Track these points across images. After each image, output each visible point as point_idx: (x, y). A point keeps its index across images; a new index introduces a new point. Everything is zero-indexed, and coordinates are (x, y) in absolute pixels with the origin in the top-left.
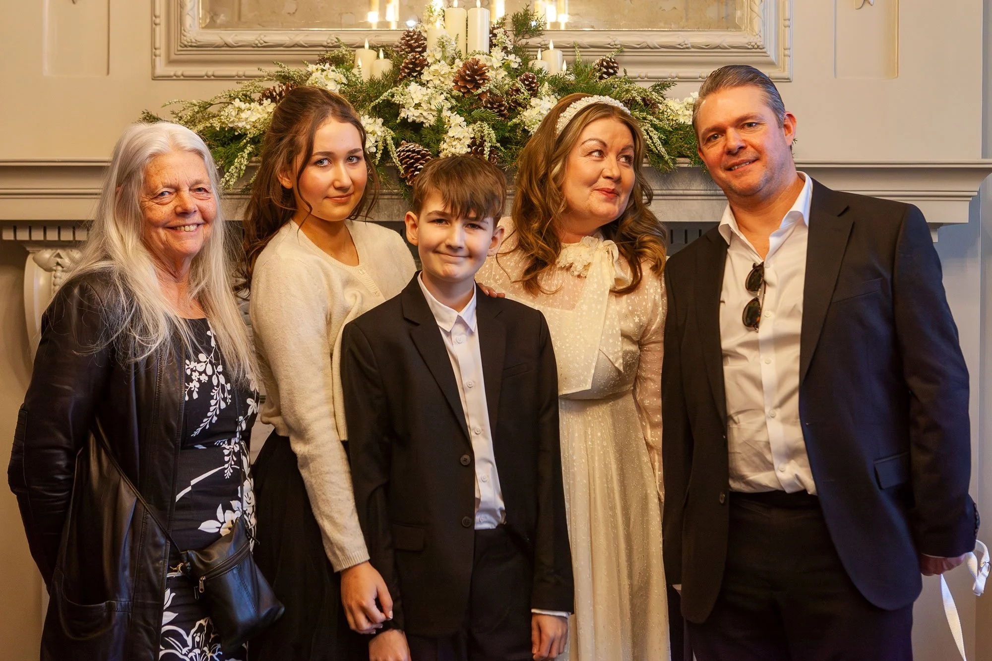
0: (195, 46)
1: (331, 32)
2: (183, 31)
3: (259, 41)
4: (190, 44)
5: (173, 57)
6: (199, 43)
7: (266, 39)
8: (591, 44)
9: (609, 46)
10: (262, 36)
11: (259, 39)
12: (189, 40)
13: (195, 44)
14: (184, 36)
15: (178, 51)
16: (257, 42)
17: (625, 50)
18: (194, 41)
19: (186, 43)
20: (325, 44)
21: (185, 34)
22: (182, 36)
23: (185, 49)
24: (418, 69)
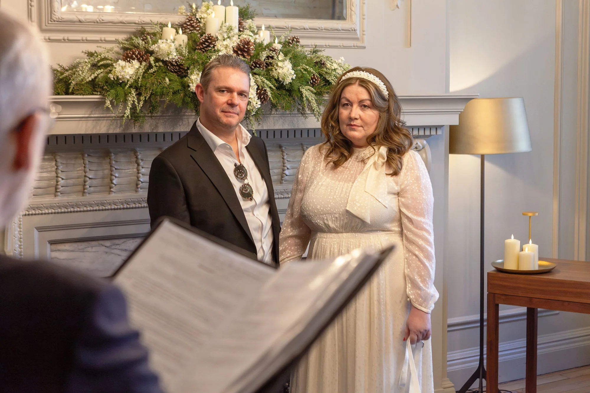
0: (60, 22)
1: (141, 15)
2: (53, 12)
3: (99, 19)
4: (57, 20)
5: (44, 27)
6: (63, 20)
7: (103, 18)
8: (276, 26)
9: (285, 28)
10: (101, 17)
11: (99, 18)
12: (57, 18)
13: (60, 20)
14: (54, 15)
15: (48, 23)
16: (98, 20)
17: (293, 30)
18: (60, 18)
19: (55, 19)
20: (137, 22)
21: (55, 13)
22: (53, 15)
23: (54, 23)
24: (214, 43)
